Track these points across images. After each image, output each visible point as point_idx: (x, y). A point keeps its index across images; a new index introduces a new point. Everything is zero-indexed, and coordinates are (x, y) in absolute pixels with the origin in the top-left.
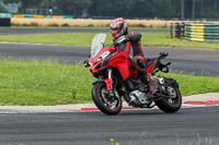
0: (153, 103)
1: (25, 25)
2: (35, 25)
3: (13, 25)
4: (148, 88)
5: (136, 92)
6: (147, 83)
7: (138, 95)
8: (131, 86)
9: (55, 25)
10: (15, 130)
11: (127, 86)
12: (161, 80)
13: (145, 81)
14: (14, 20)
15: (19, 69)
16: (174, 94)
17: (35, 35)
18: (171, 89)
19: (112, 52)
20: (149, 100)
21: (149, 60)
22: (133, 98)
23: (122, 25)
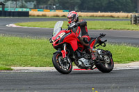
0: (95, 66)
1: (38, 16)
2: (44, 16)
3: (31, 16)
4: (91, 56)
5: (82, 59)
6: (90, 53)
7: (83, 61)
8: (79, 55)
9: (57, 16)
10: (32, 83)
11: (76, 55)
12: (99, 51)
13: (88, 52)
14: (31, 12)
15: (34, 43)
16: (109, 60)
17: (44, 22)
18: (106, 57)
19: (66, 33)
20: (91, 64)
21: (92, 38)
22: (80, 63)
23: (75, 16)
